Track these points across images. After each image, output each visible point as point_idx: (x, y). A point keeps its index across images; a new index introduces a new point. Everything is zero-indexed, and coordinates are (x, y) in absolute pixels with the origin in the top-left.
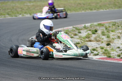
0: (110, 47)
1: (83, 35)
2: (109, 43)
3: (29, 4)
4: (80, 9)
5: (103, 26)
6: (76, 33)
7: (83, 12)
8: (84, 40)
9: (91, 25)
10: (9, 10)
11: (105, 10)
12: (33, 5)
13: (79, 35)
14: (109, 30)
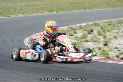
0: (108, 48)
1: (79, 35)
2: (106, 43)
3: (21, 4)
4: (73, 8)
5: (98, 25)
6: (71, 33)
7: (77, 11)
8: (80, 40)
9: (86, 25)
10: (2, 10)
11: (99, 9)
12: (26, 5)
13: (74, 35)
14: (105, 30)
